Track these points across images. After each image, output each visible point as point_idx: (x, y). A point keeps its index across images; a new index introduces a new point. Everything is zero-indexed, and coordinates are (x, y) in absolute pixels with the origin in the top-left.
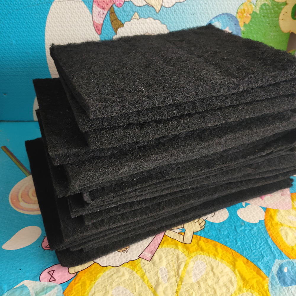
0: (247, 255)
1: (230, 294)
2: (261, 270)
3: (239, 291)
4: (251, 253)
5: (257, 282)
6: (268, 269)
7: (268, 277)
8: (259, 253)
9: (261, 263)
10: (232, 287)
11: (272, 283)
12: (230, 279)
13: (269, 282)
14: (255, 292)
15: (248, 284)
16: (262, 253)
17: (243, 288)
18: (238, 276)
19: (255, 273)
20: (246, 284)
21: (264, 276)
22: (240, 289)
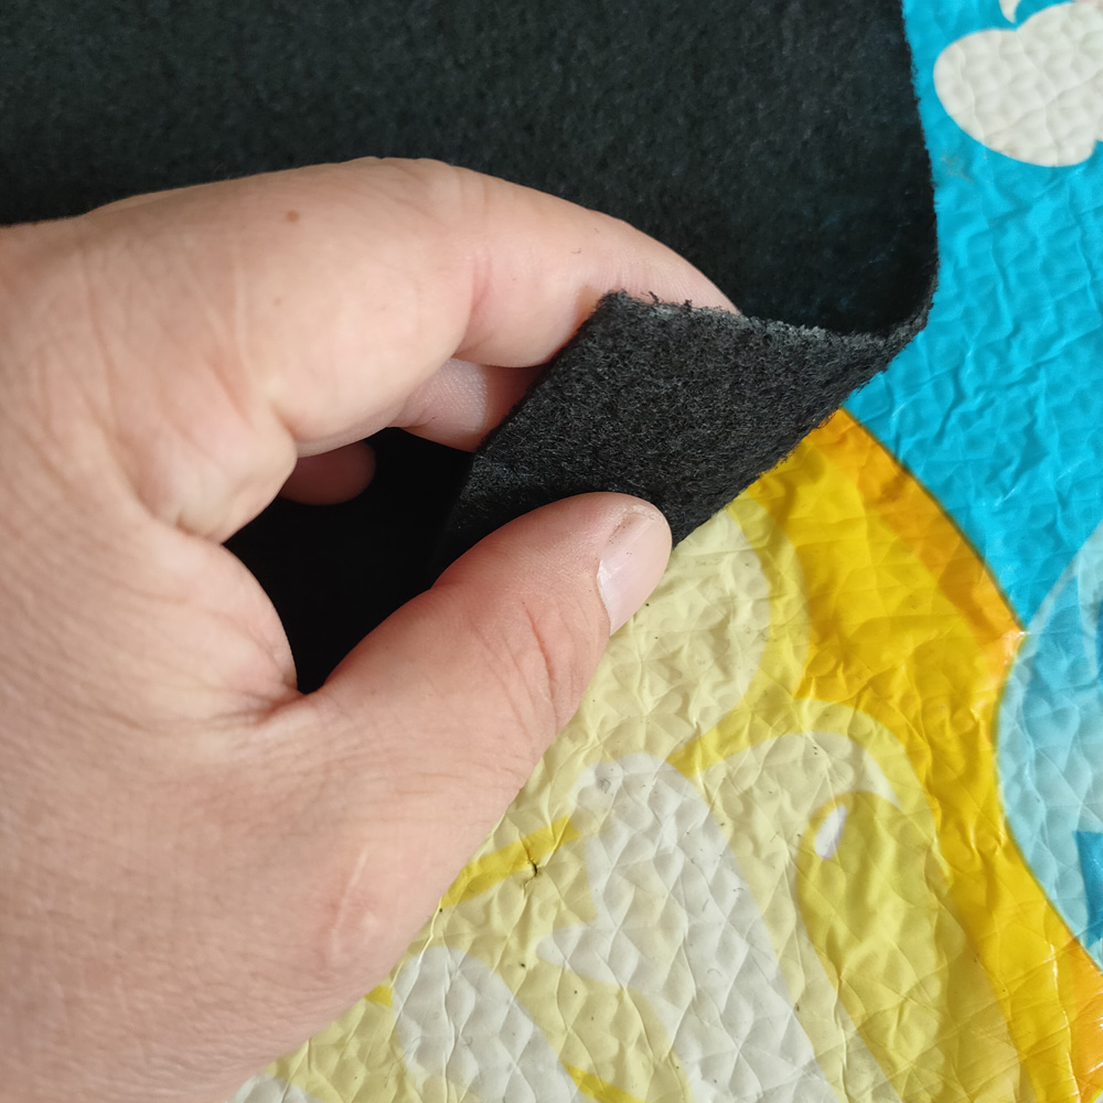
0: (913, 434)
1: (687, 732)
2: (981, 558)
3: (759, 720)
4: (947, 417)
5: (921, 655)
6: (1040, 555)
7: (1022, 625)
8: (1012, 418)
9: (998, 502)
10: (718, 676)
11: (1035, 674)
12: (718, 616)
13: (1017, 661)
14: (886, 733)
15: (846, 668)
16: (1034, 422)
17: (802, 692)
18: (785, 599)
19: (926, 581)
20: (832, 663)
21: (996, 613)
22: (773, 703)
